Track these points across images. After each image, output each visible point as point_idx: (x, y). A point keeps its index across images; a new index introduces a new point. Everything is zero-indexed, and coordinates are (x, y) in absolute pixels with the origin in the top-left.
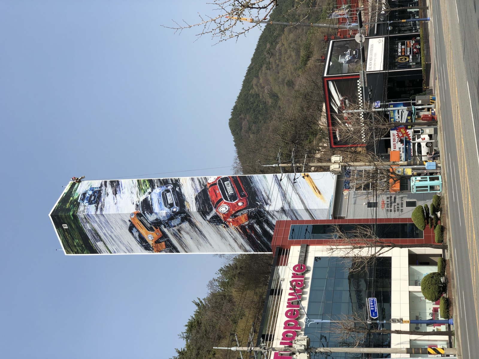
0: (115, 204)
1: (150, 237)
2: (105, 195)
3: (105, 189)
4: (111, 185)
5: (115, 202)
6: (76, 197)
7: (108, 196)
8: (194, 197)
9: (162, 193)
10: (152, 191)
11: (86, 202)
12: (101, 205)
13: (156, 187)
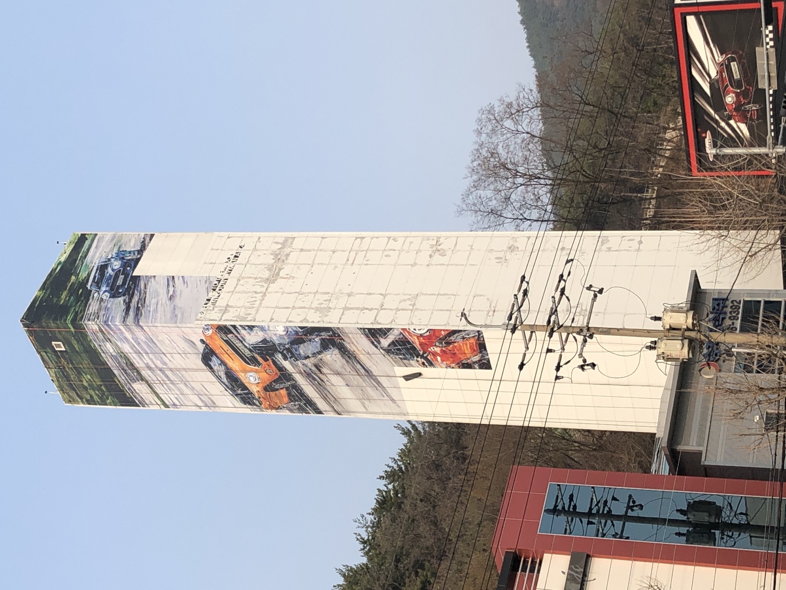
1: (253, 379)
5: (171, 293)
6: (83, 275)
11: (105, 291)
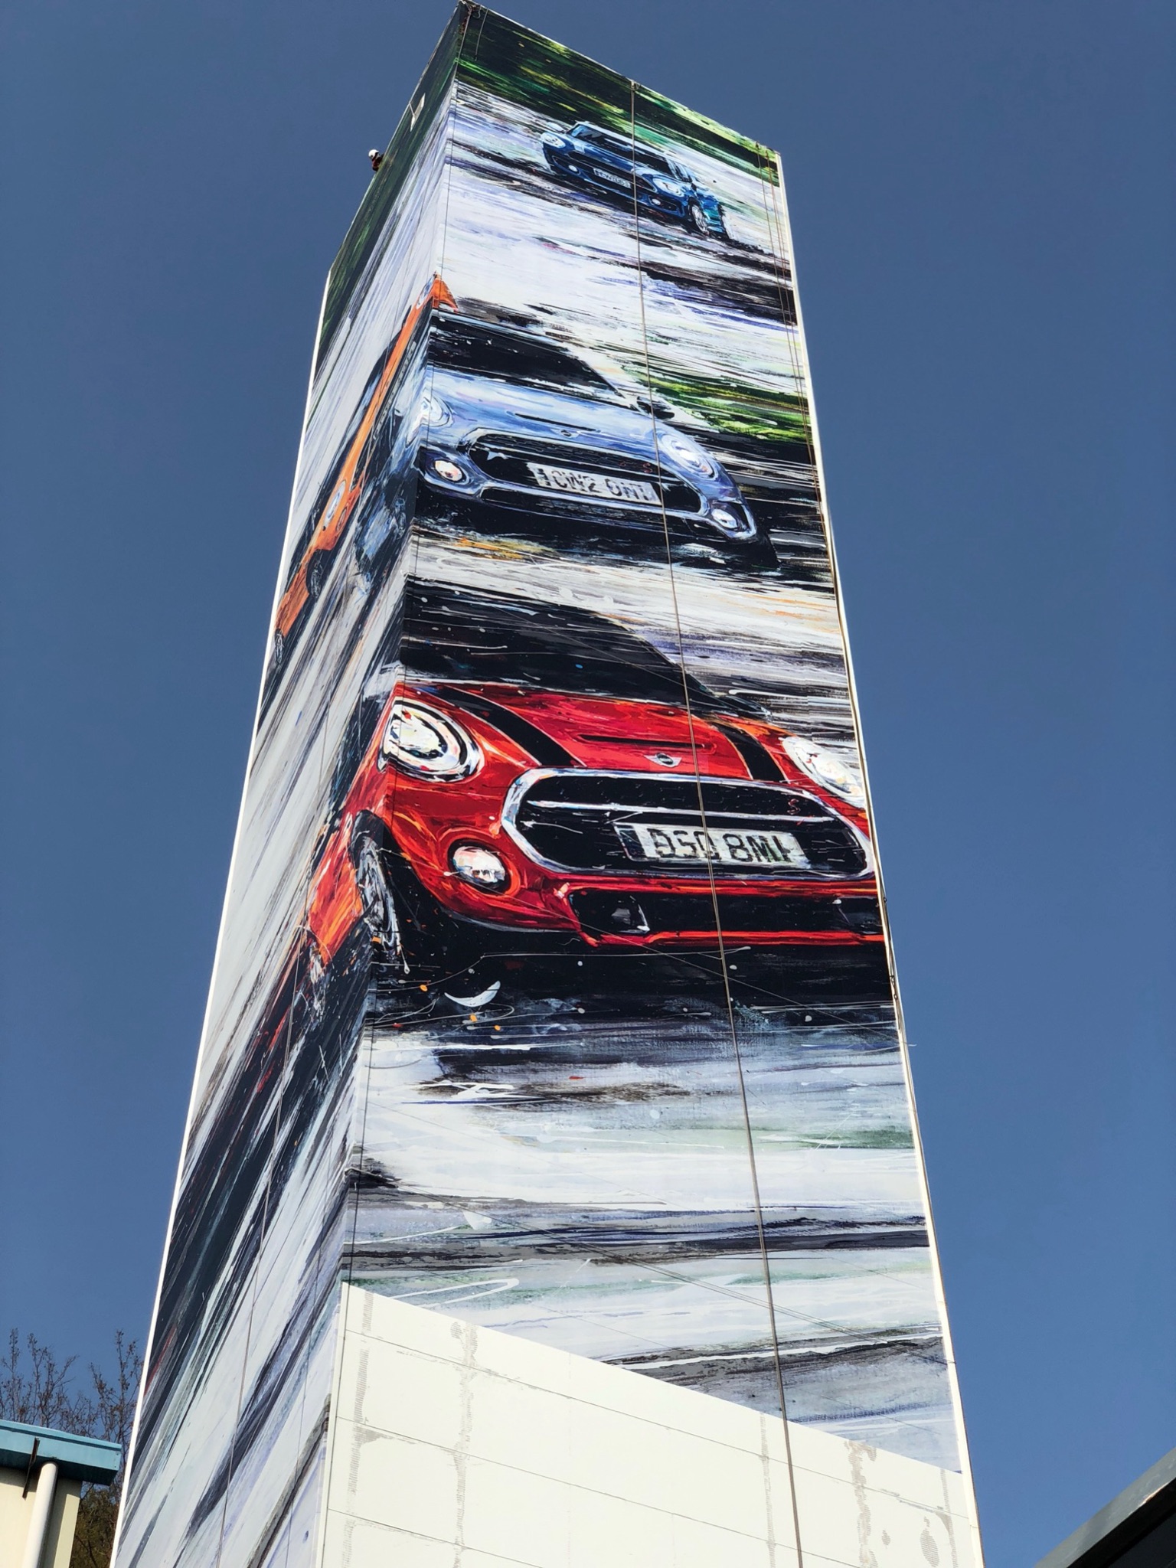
2: (644, 231)
3: (702, 249)
5: (566, 246)
8: (596, 606)
11: (568, 143)
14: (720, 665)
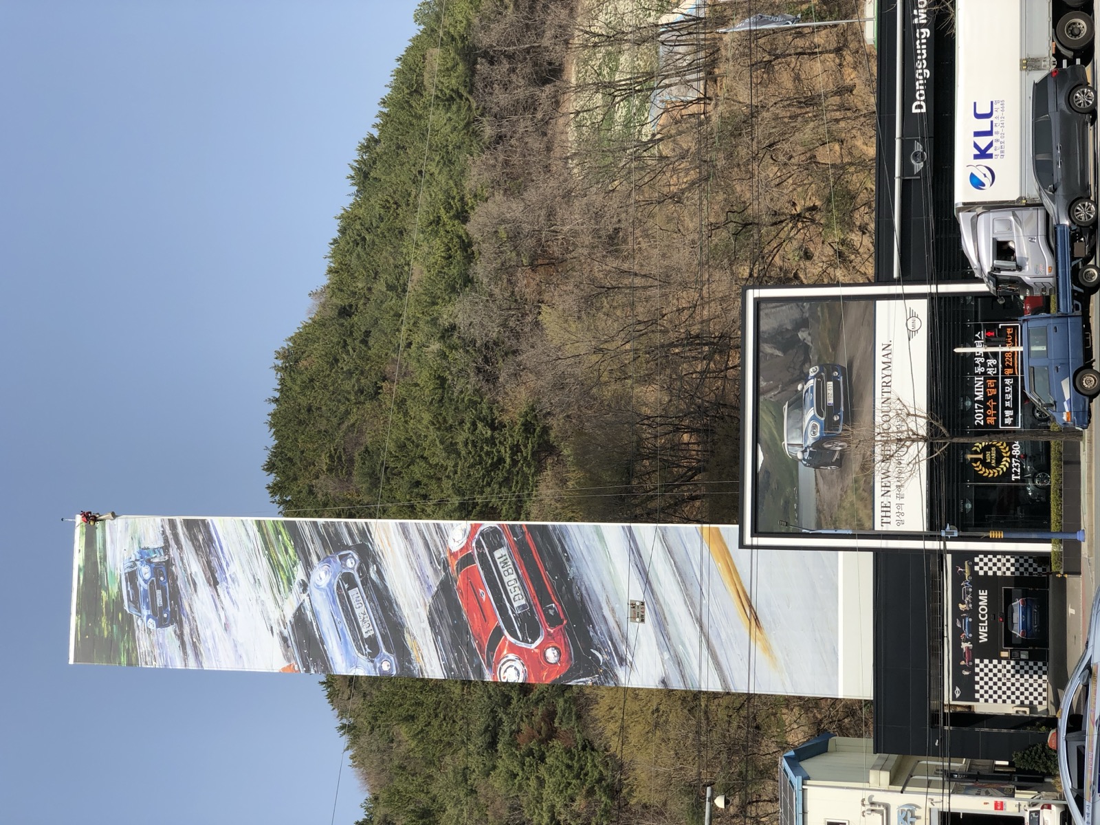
0: (226, 630)
2: (188, 585)
3: (182, 559)
4: (191, 540)
5: (223, 620)
6: (114, 590)
7: (196, 591)
8: (424, 615)
9: (335, 587)
10: (308, 576)
11: (148, 617)
12: (189, 631)
13: (314, 558)
14: (429, 571)
